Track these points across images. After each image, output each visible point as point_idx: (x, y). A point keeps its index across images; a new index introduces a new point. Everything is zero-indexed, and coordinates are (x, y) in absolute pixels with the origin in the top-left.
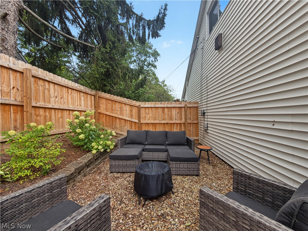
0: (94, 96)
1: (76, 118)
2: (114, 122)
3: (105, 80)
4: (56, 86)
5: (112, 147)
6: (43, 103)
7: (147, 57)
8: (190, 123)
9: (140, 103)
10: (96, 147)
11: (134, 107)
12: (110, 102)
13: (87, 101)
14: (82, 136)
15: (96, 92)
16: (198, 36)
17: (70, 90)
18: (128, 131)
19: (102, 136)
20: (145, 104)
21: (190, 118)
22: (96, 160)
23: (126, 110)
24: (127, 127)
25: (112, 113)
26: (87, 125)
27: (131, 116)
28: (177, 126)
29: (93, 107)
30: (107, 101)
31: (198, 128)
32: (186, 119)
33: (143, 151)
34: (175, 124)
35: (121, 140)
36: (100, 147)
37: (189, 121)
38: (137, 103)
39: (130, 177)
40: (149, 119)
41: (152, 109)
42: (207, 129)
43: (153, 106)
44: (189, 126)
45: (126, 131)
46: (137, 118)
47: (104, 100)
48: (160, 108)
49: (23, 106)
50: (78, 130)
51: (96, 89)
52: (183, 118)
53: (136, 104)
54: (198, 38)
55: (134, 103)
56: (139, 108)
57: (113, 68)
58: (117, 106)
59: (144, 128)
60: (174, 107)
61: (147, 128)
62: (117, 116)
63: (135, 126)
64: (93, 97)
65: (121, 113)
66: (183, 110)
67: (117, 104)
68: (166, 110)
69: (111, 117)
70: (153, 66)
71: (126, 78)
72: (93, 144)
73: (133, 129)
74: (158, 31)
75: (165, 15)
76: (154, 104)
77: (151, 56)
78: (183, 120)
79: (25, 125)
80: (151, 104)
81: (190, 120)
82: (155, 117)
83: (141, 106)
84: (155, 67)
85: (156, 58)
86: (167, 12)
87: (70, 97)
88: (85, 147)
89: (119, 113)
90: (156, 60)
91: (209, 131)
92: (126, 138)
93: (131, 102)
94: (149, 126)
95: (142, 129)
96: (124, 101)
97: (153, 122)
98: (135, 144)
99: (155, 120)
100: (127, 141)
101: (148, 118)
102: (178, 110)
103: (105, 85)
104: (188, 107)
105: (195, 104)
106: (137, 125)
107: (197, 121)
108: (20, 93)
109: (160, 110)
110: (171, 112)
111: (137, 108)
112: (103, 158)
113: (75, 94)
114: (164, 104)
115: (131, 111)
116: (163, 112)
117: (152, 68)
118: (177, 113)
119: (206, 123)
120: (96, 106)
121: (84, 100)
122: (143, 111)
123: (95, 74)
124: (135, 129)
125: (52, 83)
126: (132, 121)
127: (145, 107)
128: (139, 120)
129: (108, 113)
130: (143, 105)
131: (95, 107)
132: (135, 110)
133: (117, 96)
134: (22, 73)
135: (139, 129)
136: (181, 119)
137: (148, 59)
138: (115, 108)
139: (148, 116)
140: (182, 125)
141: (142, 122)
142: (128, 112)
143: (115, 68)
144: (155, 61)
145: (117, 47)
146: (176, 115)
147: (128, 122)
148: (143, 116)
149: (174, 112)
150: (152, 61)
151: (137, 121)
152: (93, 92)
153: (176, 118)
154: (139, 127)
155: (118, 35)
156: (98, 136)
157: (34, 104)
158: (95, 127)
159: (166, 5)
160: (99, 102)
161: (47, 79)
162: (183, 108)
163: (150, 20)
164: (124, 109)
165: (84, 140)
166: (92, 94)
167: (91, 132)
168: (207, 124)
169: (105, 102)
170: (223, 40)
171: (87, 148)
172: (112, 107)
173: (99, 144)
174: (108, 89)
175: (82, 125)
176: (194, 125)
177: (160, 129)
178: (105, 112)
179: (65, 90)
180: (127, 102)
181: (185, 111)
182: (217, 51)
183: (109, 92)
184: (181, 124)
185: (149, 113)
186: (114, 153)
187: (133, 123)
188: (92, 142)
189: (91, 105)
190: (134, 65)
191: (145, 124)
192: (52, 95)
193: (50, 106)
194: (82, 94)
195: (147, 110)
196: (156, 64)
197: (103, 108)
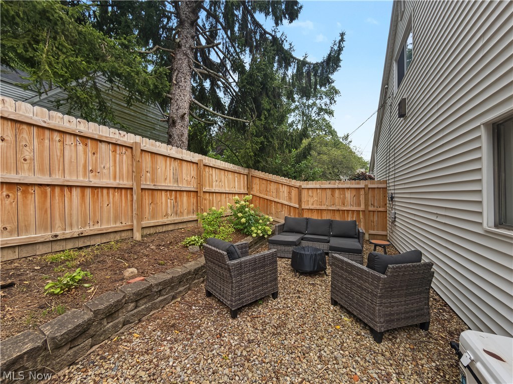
0: (247, 175)
1: (236, 203)
2: (269, 206)
3: (259, 155)
4: (217, 170)
5: (270, 233)
6: (209, 189)
7: (316, 99)
8: (374, 211)
9: (302, 182)
10: (256, 231)
11: (293, 188)
12: (264, 182)
13: (240, 182)
14: (243, 220)
15: (249, 170)
16: (386, 86)
17: (226, 172)
18: (286, 218)
19: (261, 221)
20: (308, 184)
21: (373, 203)
22: (255, 243)
23: (284, 192)
24: (285, 213)
25: (267, 195)
26: (247, 209)
27: (290, 199)
28: (353, 214)
29: (246, 188)
30: (261, 180)
31: (386, 218)
32: (366, 205)
33: (302, 240)
34: (350, 212)
35: (279, 226)
36: (259, 232)
37: (371, 208)
38: (297, 183)
39: (287, 261)
40: (313, 204)
41: (317, 191)
42: (395, 221)
43: (318, 186)
44: (372, 215)
45: (284, 217)
46: (297, 203)
47: (258, 179)
48: (329, 190)
49: (197, 192)
50: (240, 215)
51: (248, 167)
52: (362, 204)
53: (295, 184)
54: (387, 88)
55: (294, 182)
56: (300, 189)
57: (268, 139)
58: (273, 187)
59: (306, 215)
60: (348, 189)
61: (310, 215)
62: (272, 199)
63: (295, 212)
64: (245, 176)
65: (278, 196)
66: (362, 192)
67: (272, 184)
68: (337, 192)
69: (266, 201)
70: (327, 113)
71: (283, 146)
72: (253, 228)
73: (292, 216)
74: (330, 76)
75: (340, 49)
76: (320, 184)
77: (324, 97)
78: (362, 207)
79: (199, 208)
80: (316, 184)
81: (372, 206)
82: (321, 201)
83: (303, 187)
84: (331, 113)
85: (332, 99)
86: (344, 44)
87: (226, 179)
88: (246, 230)
89: (274, 194)
90: (333, 102)
91: (396, 224)
92: (284, 225)
93: (290, 181)
94: (312, 213)
95: (303, 216)
96: (281, 180)
97: (318, 207)
98: (293, 232)
99: (321, 205)
100: (285, 229)
101: (311, 202)
102: (354, 193)
103: (259, 162)
104: (369, 188)
105: (381, 183)
106: (297, 211)
107: (384, 208)
108: (196, 180)
109: (329, 192)
110: (345, 194)
111: (297, 189)
112: (261, 243)
113: (230, 175)
114: (335, 184)
115: (290, 193)
116: (333, 195)
117: (326, 117)
118: (352, 197)
119: (393, 211)
120: (249, 186)
121: (238, 181)
122: (304, 193)
123: (250, 152)
124: (295, 215)
125: (214, 168)
126: (290, 206)
127: (308, 188)
128: (300, 205)
129: (261, 196)
130: (305, 186)
131: (248, 188)
132: (294, 192)
133: (273, 174)
134: (197, 164)
135: (299, 216)
136: (359, 205)
137: (318, 102)
138: (270, 189)
139: (311, 200)
140: (361, 212)
141: (303, 207)
142: (286, 194)
143: (271, 140)
144: (331, 103)
145: (273, 115)
146: (352, 198)
147: (286, 207)
148: (305, 200)
149: (348, 195)
150: (326, 105)
151: (297, 206)
152: (246, 171)
153: (352, 204)
154: (299, 214)
155: (274, 100)
156: (257, 221)
157: (204, 190)
158: (253, 212)
159: (342, 35)
160: (252, 182)
161: (211, 165)
162: (363, 190)
163: (317, 64)
164: (281, 190)
165: (245, 224)
166: (245, 173)
167: (251, 217)
168: (395, 213)
169: (258, 182)
170: (407, 107)
171: (248, 231)
172: (267, 187)
173: (258, 229)
174: (262, 166)
175: (242, 209)
176: (380, 213)
177: (326, 217)
178: (258, 194)
179: (222, 172)
180: (285, 181)
181: (366, 195)
182: (402, 118)
183: (263, 170)
184: (358, 211)
185: (312, 196)
186: (273, 238)
187: (292, 208)
188: (252, 226)
189: (244, 186)
190: (295, 113)
191: (307, 210)
192: (214, 180)
193: (213, 191)
194: (236, 175)
195: (310, 192)
196: (332, 107)
197: (256, 190)
